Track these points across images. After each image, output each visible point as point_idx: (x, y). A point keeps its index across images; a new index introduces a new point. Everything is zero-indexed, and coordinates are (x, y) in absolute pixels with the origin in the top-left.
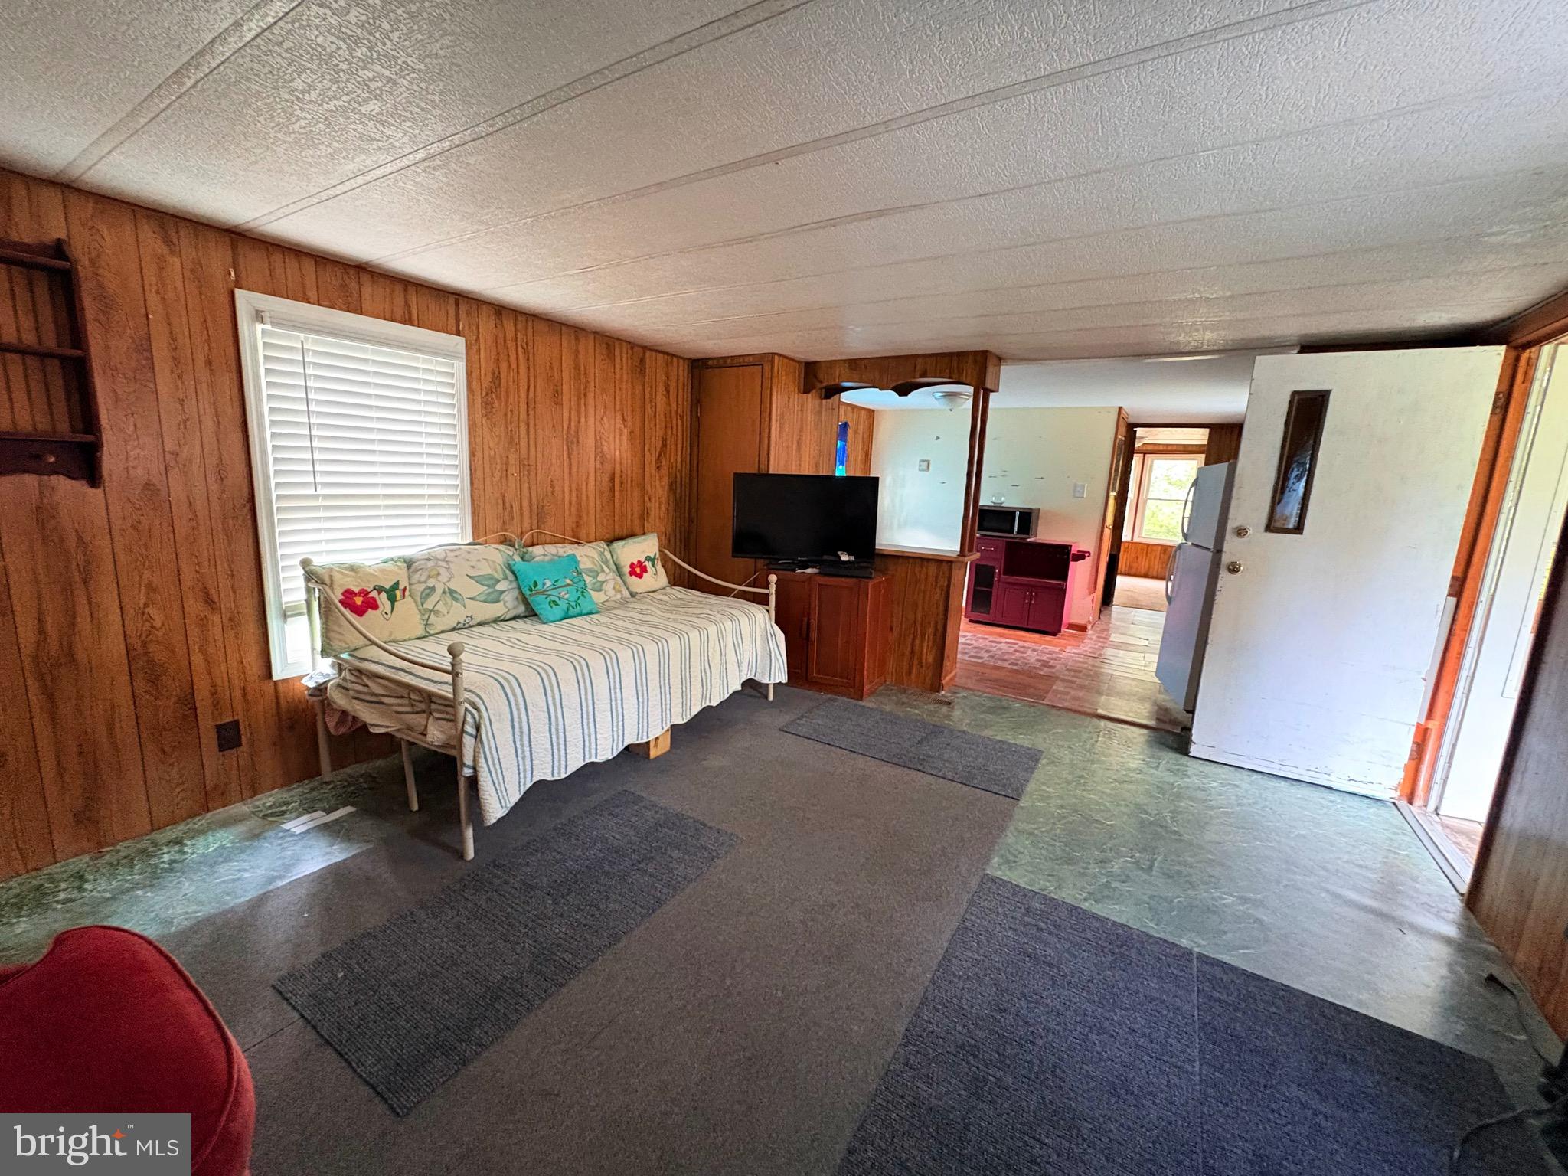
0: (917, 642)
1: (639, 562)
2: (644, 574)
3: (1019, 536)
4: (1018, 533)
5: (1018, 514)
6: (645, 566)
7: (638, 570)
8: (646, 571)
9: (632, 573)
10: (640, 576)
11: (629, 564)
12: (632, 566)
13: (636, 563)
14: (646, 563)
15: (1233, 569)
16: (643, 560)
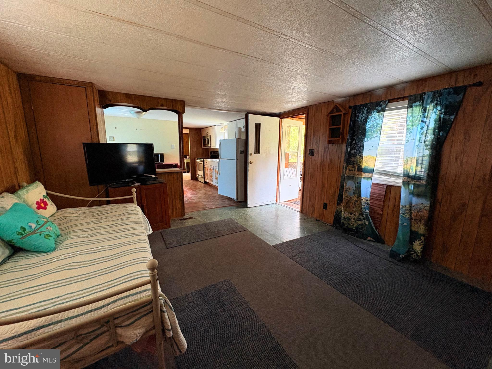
0: (174, 202)
1: (41, 200)
2: (47, 206)
3: (161, 162)
4: (161, 161)
5: (159, 155)
6: (45, 201)
7: (42, 205)
8: (47, 205)
9: (39, 208)
10: (45, 208)
11: (36, 202)
12: (37, 203)
13: (39, 201)
14: (45, 200)
15: (251, 163)
16: (42, 198)
